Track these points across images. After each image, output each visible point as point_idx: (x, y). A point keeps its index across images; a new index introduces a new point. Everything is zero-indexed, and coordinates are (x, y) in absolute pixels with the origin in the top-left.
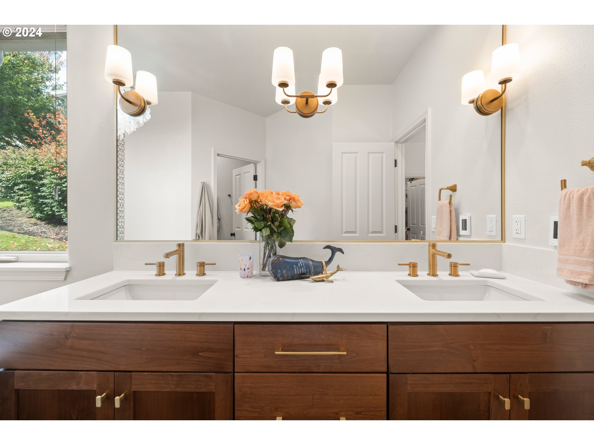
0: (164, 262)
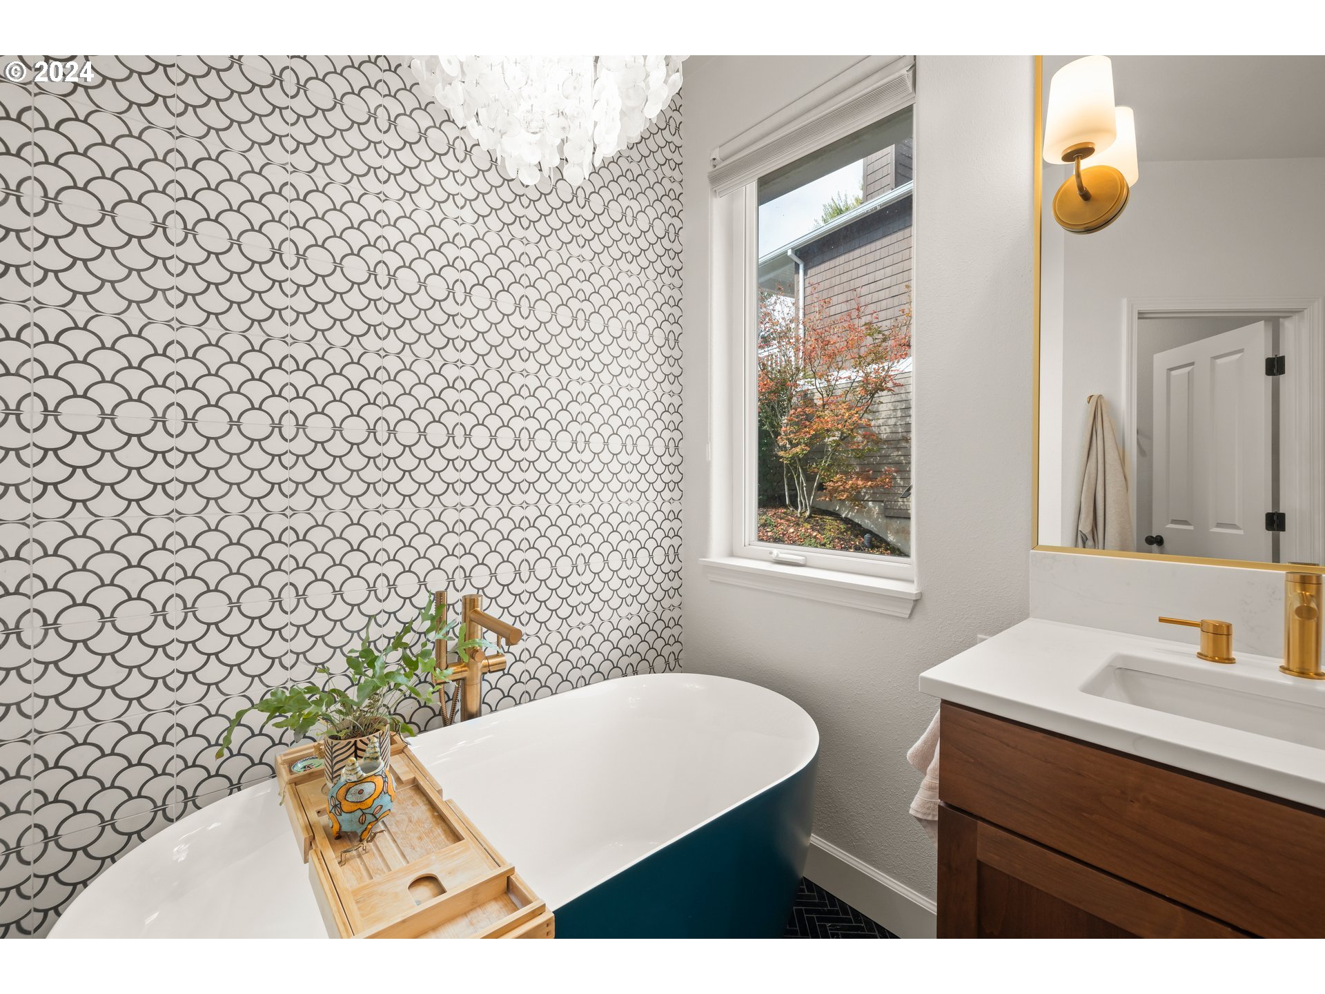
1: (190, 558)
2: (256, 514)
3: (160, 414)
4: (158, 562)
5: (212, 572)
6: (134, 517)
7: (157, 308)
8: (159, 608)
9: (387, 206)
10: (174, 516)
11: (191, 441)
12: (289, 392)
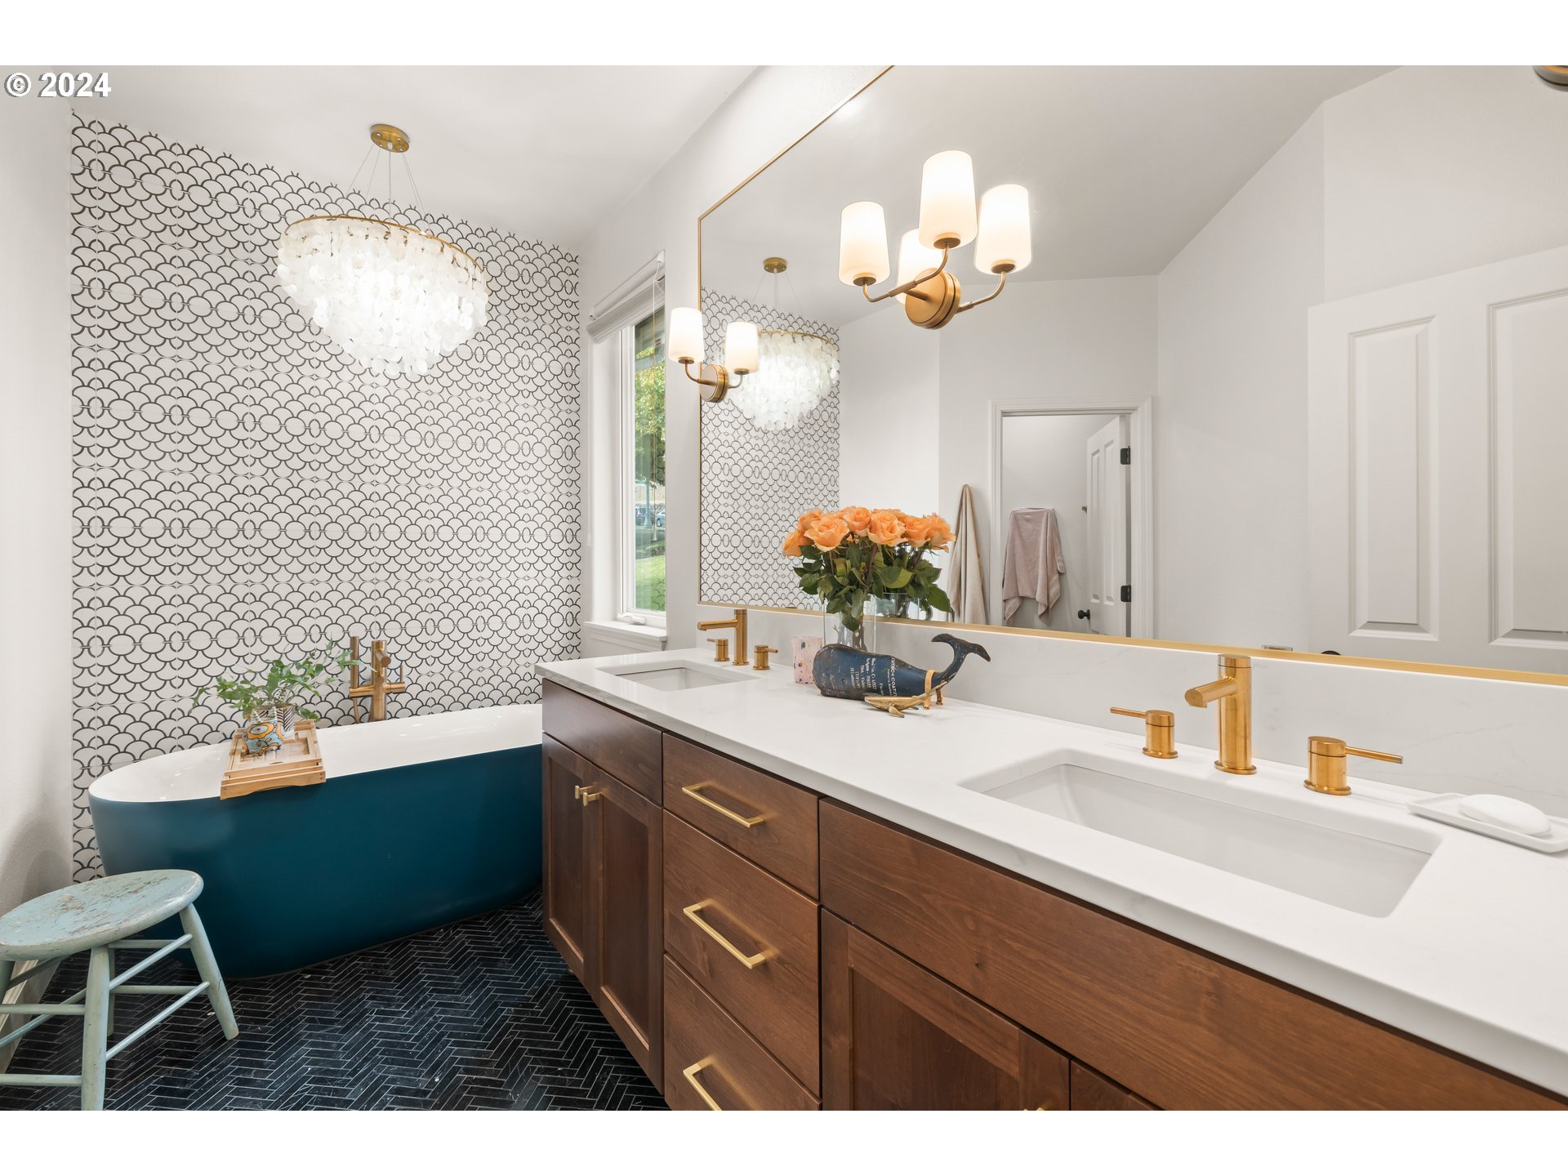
0: (727, 640)
1: (186, 610)
2: (228, 584)
3: (167, 525)
4: (167, 612)
5: (200, 619)
6: (153, 585)
7: (166, 464)
8: (167, 639)
9: (318, 383)
10: (176, 585)
11: (186, 540)
12: (249, 508)
